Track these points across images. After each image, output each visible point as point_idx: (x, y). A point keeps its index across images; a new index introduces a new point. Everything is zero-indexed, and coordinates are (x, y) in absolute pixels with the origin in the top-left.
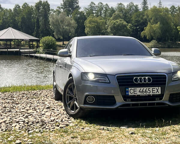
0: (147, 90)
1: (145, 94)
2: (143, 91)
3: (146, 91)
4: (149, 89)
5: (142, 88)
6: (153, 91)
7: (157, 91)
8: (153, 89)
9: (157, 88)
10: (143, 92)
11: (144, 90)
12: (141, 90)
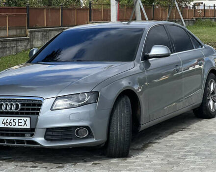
0: (12, 121)
1: (9, 126)
2: (6, 122)
3: (10, 123)
4: (15, 121)
5: (6, 118)
6: (19, 122)
7: (25, 123)
8: (19, 120)
9: (25, 119)
10: (7, 124)
11: (8, 121)
12: (5, 121)
